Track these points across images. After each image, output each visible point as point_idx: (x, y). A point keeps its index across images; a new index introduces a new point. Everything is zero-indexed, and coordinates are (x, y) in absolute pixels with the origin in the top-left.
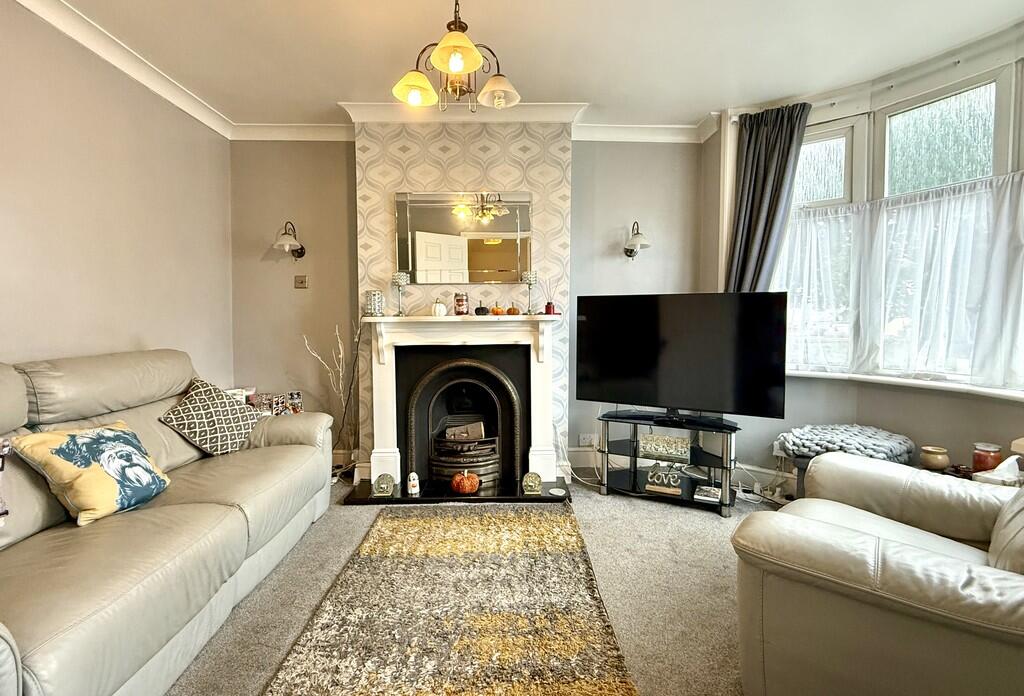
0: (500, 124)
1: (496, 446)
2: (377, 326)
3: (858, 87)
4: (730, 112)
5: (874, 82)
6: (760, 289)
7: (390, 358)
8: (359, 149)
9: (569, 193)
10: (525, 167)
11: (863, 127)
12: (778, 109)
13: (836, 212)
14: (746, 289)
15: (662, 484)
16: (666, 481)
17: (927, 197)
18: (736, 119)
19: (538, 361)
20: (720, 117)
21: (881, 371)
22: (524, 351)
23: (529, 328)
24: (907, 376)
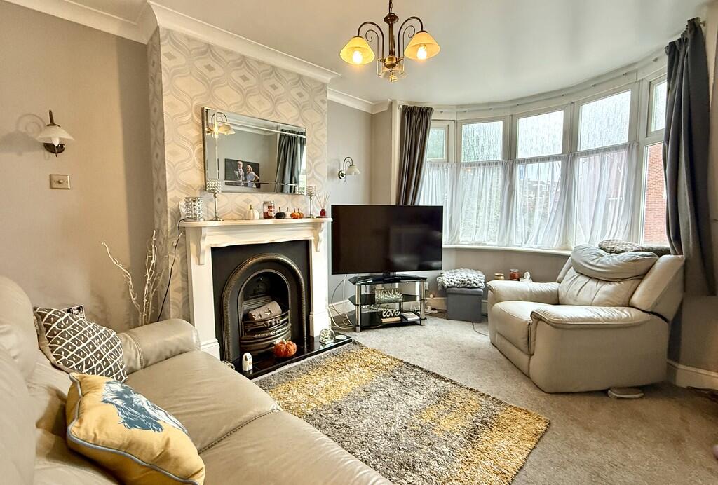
0: (284, 70)
1: (288, 317)
2: (203, 230)
3: (450, 107)
4: (398, 102)
5: (458, 106)
6: (416, 204)
7: (207, 258)
8: (165, 54)
9: (326, 133)
10: (301, 108)
11: (452, 125)
12: (421, 108)
13: (443, 166)
14: (409, 204)
15: (391, 317)
16: (392, 315)
17: (479, 165)
18: (401, 107)
19: (317, 251)
20: (391, 103)
21: (460, 243)
22: (306, 244)
23: (311, 228)
24: (472, 244)
